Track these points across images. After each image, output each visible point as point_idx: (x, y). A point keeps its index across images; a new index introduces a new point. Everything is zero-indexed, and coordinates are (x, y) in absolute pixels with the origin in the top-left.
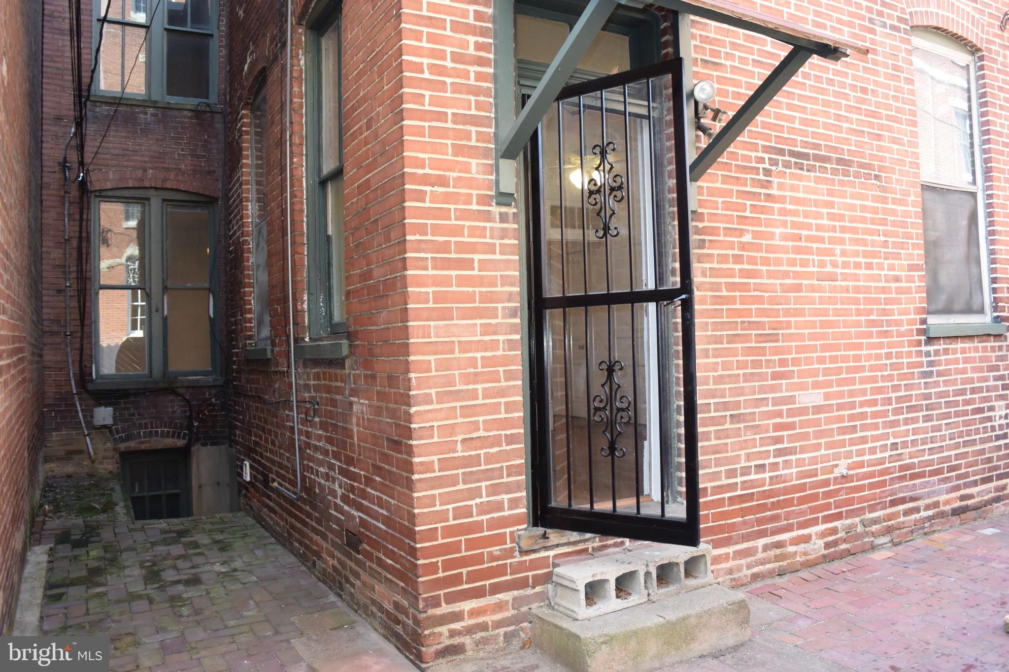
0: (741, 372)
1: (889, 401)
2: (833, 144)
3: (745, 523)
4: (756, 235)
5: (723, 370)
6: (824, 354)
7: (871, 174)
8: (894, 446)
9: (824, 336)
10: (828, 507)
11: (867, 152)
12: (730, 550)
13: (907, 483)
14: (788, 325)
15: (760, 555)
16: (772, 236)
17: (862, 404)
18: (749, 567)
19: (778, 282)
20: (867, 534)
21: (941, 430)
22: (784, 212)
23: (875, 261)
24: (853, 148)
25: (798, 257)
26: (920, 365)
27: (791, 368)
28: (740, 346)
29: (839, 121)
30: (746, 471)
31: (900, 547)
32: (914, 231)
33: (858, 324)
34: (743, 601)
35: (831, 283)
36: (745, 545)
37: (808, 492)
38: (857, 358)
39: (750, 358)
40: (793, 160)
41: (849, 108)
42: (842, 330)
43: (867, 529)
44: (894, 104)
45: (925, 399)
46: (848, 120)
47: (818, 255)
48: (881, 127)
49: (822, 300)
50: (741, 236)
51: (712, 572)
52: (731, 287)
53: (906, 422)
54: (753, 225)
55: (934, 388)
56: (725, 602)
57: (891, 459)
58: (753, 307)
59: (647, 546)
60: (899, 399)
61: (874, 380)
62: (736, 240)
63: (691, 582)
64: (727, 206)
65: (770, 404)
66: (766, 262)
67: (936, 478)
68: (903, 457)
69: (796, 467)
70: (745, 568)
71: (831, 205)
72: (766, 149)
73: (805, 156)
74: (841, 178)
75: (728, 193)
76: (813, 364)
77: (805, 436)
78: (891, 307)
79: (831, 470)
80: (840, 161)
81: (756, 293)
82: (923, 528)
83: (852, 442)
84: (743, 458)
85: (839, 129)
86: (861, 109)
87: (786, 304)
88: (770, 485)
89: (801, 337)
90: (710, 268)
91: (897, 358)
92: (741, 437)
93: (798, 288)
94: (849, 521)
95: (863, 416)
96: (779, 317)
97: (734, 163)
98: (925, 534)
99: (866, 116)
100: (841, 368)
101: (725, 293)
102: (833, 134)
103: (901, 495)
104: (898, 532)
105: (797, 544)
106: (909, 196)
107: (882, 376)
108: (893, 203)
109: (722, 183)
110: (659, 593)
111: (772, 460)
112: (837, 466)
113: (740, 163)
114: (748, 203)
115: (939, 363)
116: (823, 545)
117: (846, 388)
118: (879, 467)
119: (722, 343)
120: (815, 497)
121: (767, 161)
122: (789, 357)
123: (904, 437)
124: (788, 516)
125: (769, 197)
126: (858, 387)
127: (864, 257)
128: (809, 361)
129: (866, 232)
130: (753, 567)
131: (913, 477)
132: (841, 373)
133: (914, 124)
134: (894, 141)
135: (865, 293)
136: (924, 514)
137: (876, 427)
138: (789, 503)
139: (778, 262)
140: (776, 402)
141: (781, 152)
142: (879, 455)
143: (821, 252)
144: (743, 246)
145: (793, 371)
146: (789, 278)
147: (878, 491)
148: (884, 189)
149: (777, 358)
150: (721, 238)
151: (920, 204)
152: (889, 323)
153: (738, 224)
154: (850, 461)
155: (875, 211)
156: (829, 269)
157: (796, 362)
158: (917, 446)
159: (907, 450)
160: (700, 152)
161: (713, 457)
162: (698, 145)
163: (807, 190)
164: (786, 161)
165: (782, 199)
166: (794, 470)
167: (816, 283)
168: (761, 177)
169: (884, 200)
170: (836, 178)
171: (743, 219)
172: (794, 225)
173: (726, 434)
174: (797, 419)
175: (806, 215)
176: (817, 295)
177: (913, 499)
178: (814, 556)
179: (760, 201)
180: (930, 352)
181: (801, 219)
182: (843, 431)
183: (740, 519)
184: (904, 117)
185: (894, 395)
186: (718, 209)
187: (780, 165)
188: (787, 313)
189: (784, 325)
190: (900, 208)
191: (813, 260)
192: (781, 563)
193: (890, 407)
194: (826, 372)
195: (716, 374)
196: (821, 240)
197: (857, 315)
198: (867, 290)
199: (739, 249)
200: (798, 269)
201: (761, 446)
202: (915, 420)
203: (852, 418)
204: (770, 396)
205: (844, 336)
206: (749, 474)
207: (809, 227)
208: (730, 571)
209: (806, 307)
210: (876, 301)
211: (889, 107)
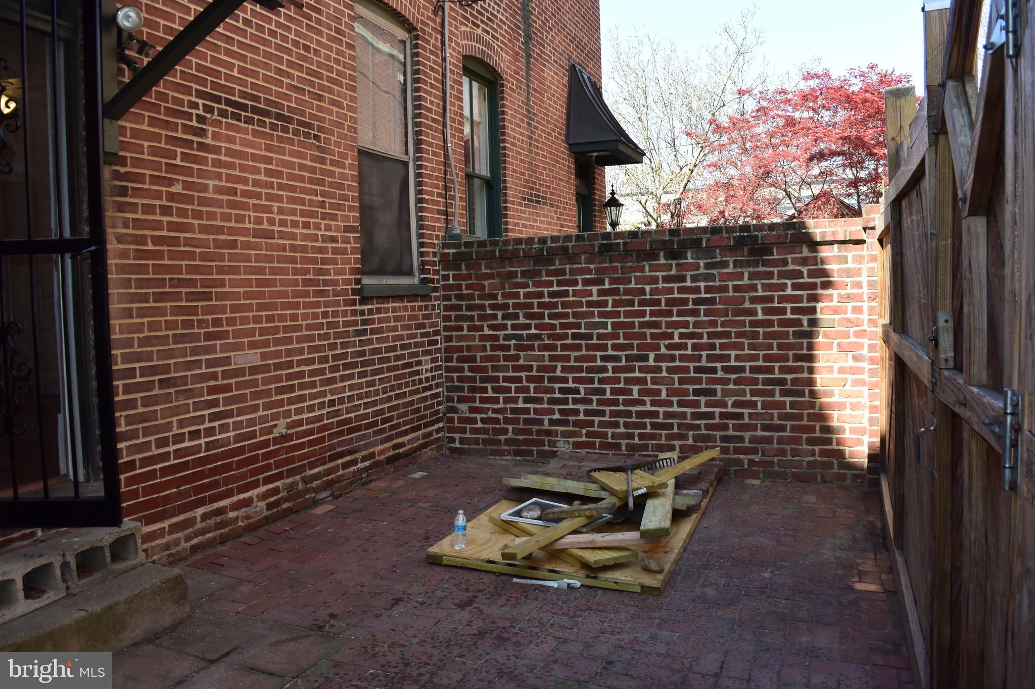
0: (170, 333)
1: (325, 359)
2: (273, 98)
3: (180, 493)
4: (187, 185)
5: (149, 331)
6: (260, 314)
7: (310, 133)
8: (332, 403)
9: (260, 295)
10: (268, 468)
11: (307, 110)
12: (166, 524)
13: (344, 438)
14: (222, 283)
15: (199, 525)
16: (205, 188)
17: (300, 363)
18: (188, 539)
19: (211, 237)
20: (308, 491)
21: (375, 385)
22: (218, 163)
23: (312, 220)
24: (293, 105)
25: (233, 212)
26: (355, 323)
27: (225, 328)
28: (169, 304)
29: (280, 75)
30: (179, 438)
31: (341, 499)
32: (350, 194)
33: (295, 283)
34: (180, 576)
35: (267, 240)
36: (182, 517)
37: (247, 455)
38: (294, 317)
39: (180, 318)
40: (230, 109)
41: (291, 64)
42: (279, 289)
43: (308, 486)
44: (335, 66)
45: (360, 356)
46: (289, 75)
47: (254, 212)
48: (322, 88)
49: (258, 258)
50: (170, 186)
51: (145, 551)
52: (157, 240)
53: (343, 378)
54: (183, 175)
55: (368, 345)
56: (158, 580)
57: (330, 415)
58: (183, 263)
59: (64, 533)
60: (336, 357)
61: (311, 338)
62: (164, 189)
63: (121, 566)
64: (154, 151)
65: (204, 367)
66: (198, 215)
67: (371, 431)
68: (341, 413)
69: (233, 430)
70: (183, 541)
71: (269, 160)
72: (200, 94)
73: (244, 107)
74: (280, 134)
75: (157, 137)
76: (249, 324)
77: (242, 398)
78: (328, 267)
79: (270, 430)
80: (279, 117)
81: (187, 248)
82: (362, 478)
83: (291, 401)
84: (175, 424)
85: (280, 83)
86: (302, 66)
87: (219, 261)
88: (206, 451)
89: (235, 296)
90: (133, 219)
91: (333, 317)
92: (172, 402)
93: (233, 244)
94: (290, 480)
95: (301, 374)
96: (212, 274)
97: (163, 104)
98: (363, 484)
99: (307, 74)
100: (279, 327)
101: (150, 247)
102: (274, 88)
103: (340, 449)
104: (338, 485)
105: (237, 509)
106: (347, 159)
107: (319, 335)
108: (331, 165)
109: (149, 125)
110: (78, 584)
111: (207, 425)
112: (276, 426)
113: (170, 106)
114: (179, 150)
115: (372, 322)
116: (265, 507)
117: (283, 348)
118: (318, 425)
119: (148, 302)
120: (255, 459)
121: (201, 107)
122: (224, 316)
123: (341, 393)
124: (227, 481)
125: (202, 146)
126: (295, 346)
127: (301, 216)
128: (245, 321)
129: (304, 191)
130: (192, 539)
131: (351, 431)
132: (278, 333)
133: (353, 89)
134: (333, 103)
135: (302, 252)
136: (361, 465)
137: (313, 385)
138: (227, 467)
139: (211, 216)
140: (210, 363)
141: (217, 99)
142: (317, 413)
143: (257, 208)
144: (172, 197)
145: (228, 331)
146: (223, 233)
147: (317, 447)
148: (322, 150)
149: (210, 317)
150: (146, 186)
151: (357, 168)
152: (326, 283)
153: (166, 172)
154: (289, 420)
155: (313, 170)
156: (266, 226)
157: (231, 322)
158: (353, 401)
159: (345, 406)
160: (122, 87)
161: (140, 426)
162: (120, 79)
163: (244, 143)
164: (222, 109)
165: (216, 150)
166: (232, 434)
167: (252, 240)
168: (194, 123)
169: (323, 161)
170: (275, 133)
171: (172, 168)
172: (230, 178)
173: (155, 401)
174: (233, 381)
175: (243, 168)
176: (253, 252)
177: (350, 452)
178: (256, 519)
179: (193, 149)
180: (364, 310)
181: (237, 173)
182: (280, 390)
183: (175, 490)
184: (344, 81)
185: (330, 353)
186: (143, 153)
187: (216, 113)
188: (221, 270)
189: (218, 283)
190: (337, 170)
191: (249, 216)
192: (222, 531)
193: (327, 365)
194: (263, 331)
195: (141, 335)
196: (258, 196)
197: (294, 274)
198: (304, 249)
199: (167, 200)
200: (233, 224)
201: (194, 411)
202: (351, 377)
203: (290, 377)
204: (204, 357)
205: (281, 295)
206: (183, 441)
207: (245, 181)
208: (167, 546)
209: (242, 264)
210: (314, 261)
211: (330, 69)
